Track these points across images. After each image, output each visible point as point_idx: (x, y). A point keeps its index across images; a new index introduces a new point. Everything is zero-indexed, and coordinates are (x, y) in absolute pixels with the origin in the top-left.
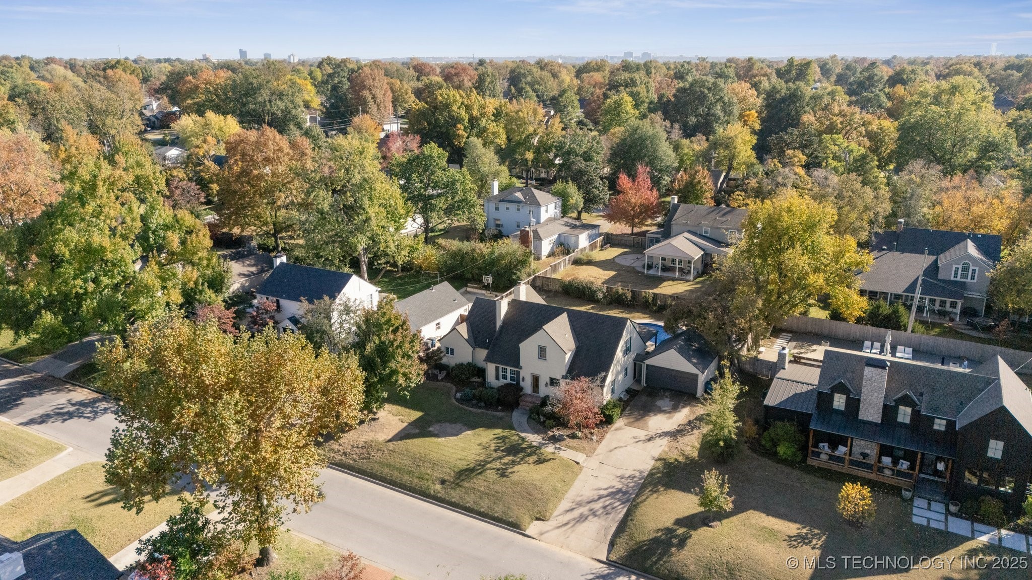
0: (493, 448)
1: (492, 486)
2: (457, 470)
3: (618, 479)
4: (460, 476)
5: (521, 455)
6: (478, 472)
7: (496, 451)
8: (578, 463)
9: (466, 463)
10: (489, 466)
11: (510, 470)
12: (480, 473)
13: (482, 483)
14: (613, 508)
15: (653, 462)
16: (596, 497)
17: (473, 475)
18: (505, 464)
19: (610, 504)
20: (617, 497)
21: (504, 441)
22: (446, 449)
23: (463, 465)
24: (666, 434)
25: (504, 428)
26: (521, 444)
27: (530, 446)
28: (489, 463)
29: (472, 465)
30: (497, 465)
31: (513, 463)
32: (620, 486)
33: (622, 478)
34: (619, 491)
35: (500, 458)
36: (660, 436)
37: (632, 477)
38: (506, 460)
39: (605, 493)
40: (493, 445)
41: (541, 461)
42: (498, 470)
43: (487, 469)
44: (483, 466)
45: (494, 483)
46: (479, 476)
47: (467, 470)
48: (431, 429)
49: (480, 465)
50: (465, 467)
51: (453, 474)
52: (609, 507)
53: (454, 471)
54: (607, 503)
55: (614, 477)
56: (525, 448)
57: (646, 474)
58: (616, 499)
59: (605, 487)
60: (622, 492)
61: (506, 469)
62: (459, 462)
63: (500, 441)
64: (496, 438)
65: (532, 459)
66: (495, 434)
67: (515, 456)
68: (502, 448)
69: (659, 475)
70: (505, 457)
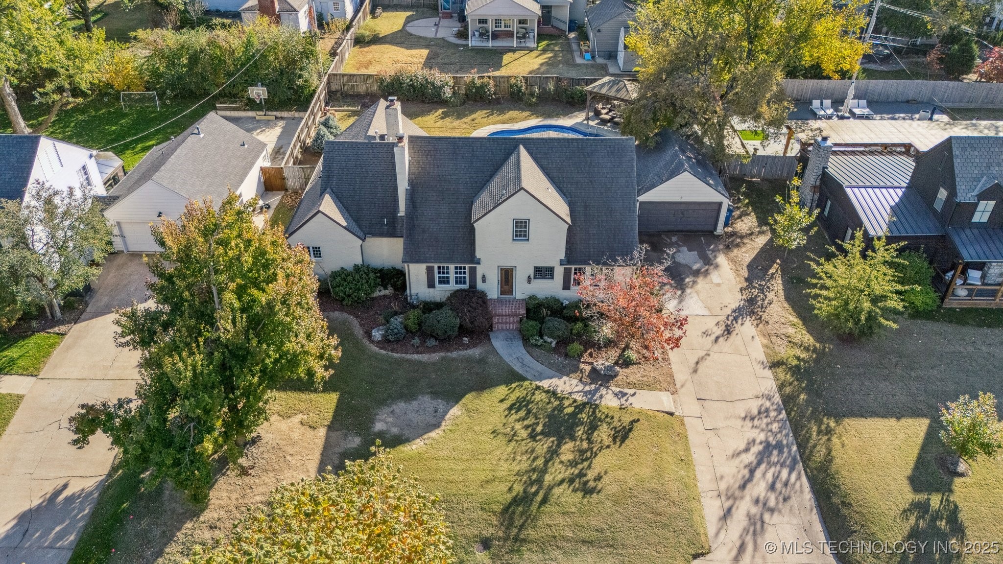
0: (524, 434)
1: (583, 521)
2: (497, 508)
3: (749, 423)
4: (511, 520)
5: (580, 431)
6: (539, 498)
7: (533, 436)
8: (672, 414)
9: (504, 487)
10: (548, 478)
11: (591, 475)
12: (545, 500)
13: (560, 520)
14: (786, 484)
15: (768, 373)
16: (746, 472)
17: (534, 508)
18: (573, 464)
19: (776, 478)
20: (774, 458)
21: (529, 412)
22: (444, 465)
23: (500, 494)
24: (738, 314)
25: (507, 383)
26: (560, 408)
27: (580, 408)
28: (544, 471)
29: (518, 488)
30: (557, 472)
31: (585, 456)
32: (762, 437)
33: (752, 419)
34: (768, 448)
35: (553, 453)
36: (736, 319)
37: (763, 412)
38: (567, 451)
39: (750, 457)
40: (518, 426)
41: (622, 435)
42: (571, 481)
43: (550, 488)
44: (539, 481)
45: (582, 514)
46: (547, 508)
47: (515, 501)
48: (379, 426)
49: (532, 483)
50: (509, 497)
51: (494, 521)
52: (778, 486)
53: (494, 513)
54: (769, 476)
55: (739, 423)
56: (574, 415)
57: (777, 399)
58: (775, 464)
59: (742, 446)
60: (775, 447)
61: (581, 475)
62: (489, 489)
63: (522, 413)
64: (510, 408)
65: (603, 434)
66: (502, 401)
67: (573, 438)
68: (539, 428)
69: (802, 396)
70: (559, 446)
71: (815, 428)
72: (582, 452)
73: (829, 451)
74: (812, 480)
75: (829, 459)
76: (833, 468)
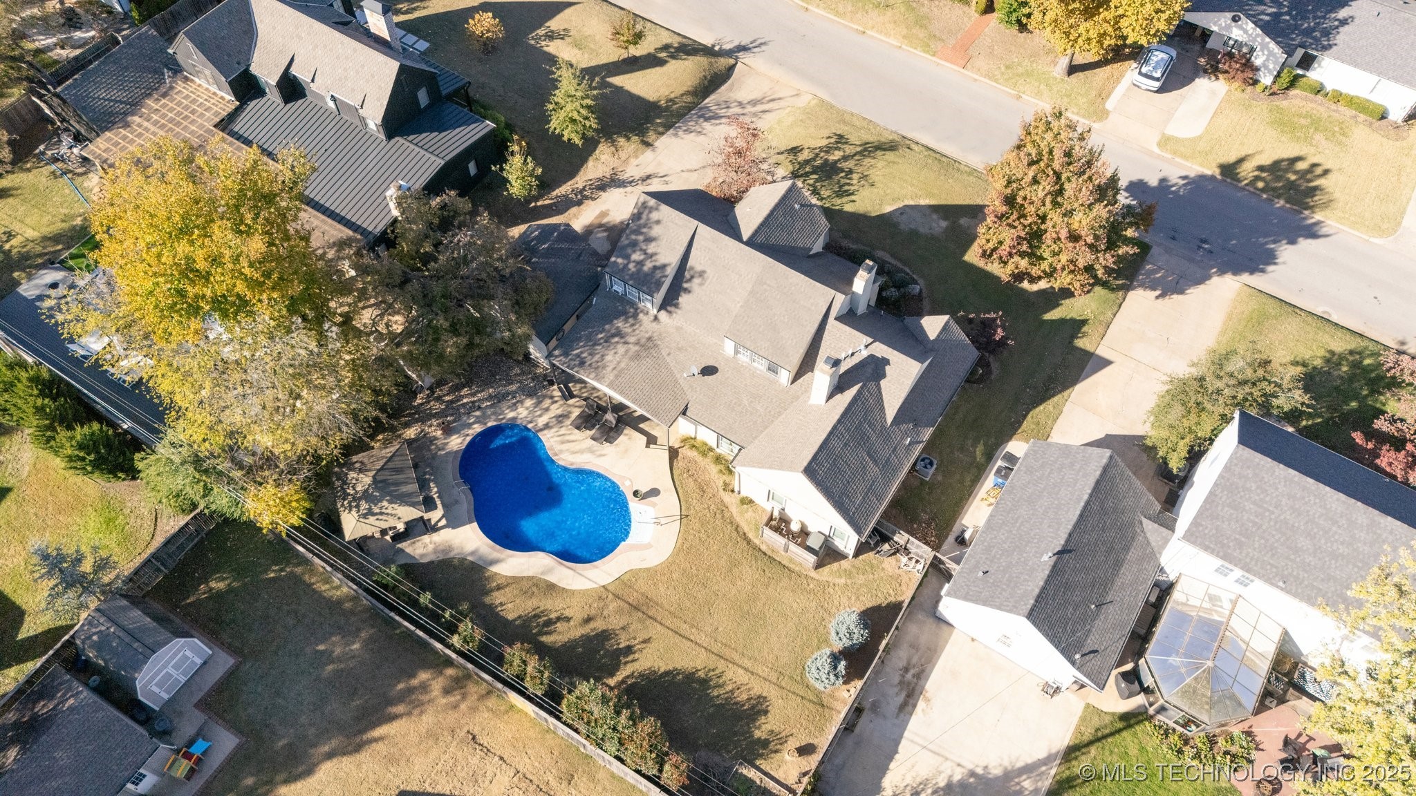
0: (855, 176)
2: (897, 153)
4: (891, 147)
5: (818, 162)
6: (870, 145)
7: (851, 172)
9: (887, 157)
10: (859, 149)
11: (832, 140)
12: (867, 144)
14: (719, 105)
15: (657, 144)
17: (876, 144)
18: (839, 149)
19: (721, 109)
20: (711, 114)
21: (841, 187)
23: (890, 156)
24: (623, 185)
25: (840, 212)
26: (817, 181)
27: (805, 175)
28: (858, 153)
29: (879, 153)
30: (849, 150)
31: (828, 149)
32: (705, 124)
33: (700, 132)
34: (707, 119)
35: (845, 158)
36: (632, 181)
37: (689, 131)
38: (837, 155)
39: (724, 120)
40: (854, 182)
41: (795, 151)
42: (846, 143)
43: (860, 145)
44: (865, 150)
47: (884, 150)
48: (944, 224)
49: (869, 151)
50: (887, 153)
54: (723, 111)
56: (812, 173)
57: (671, 131)
59: (722, 126)
60: (704, 117)
61: (837, 143)
62: (897, 160)
63: (846, 188)
64: (852, 194)
65: (805, 156)
66: (854, 201)
67: (826, 160)
68: (843, 174)
69: (658, 121)
70: (839, 160)
71: (675, 107)
72: (827, 152)
73: (682, 95)
74: (704, 97)
75: (688, 93)
76: (690, 89)
